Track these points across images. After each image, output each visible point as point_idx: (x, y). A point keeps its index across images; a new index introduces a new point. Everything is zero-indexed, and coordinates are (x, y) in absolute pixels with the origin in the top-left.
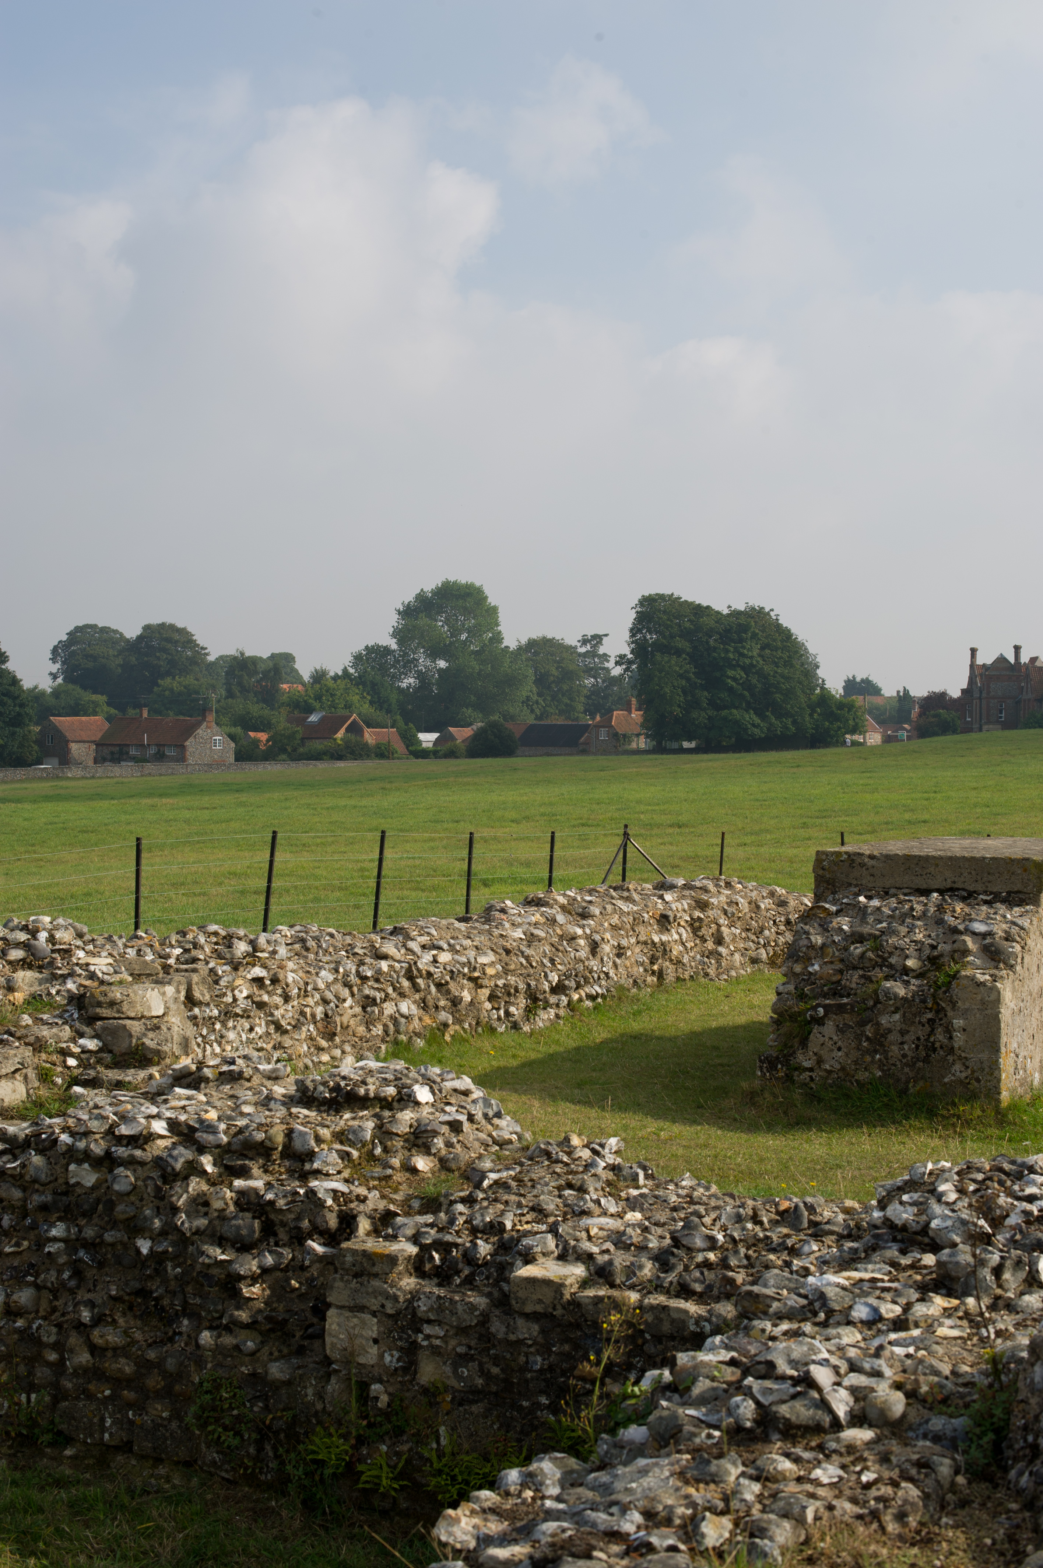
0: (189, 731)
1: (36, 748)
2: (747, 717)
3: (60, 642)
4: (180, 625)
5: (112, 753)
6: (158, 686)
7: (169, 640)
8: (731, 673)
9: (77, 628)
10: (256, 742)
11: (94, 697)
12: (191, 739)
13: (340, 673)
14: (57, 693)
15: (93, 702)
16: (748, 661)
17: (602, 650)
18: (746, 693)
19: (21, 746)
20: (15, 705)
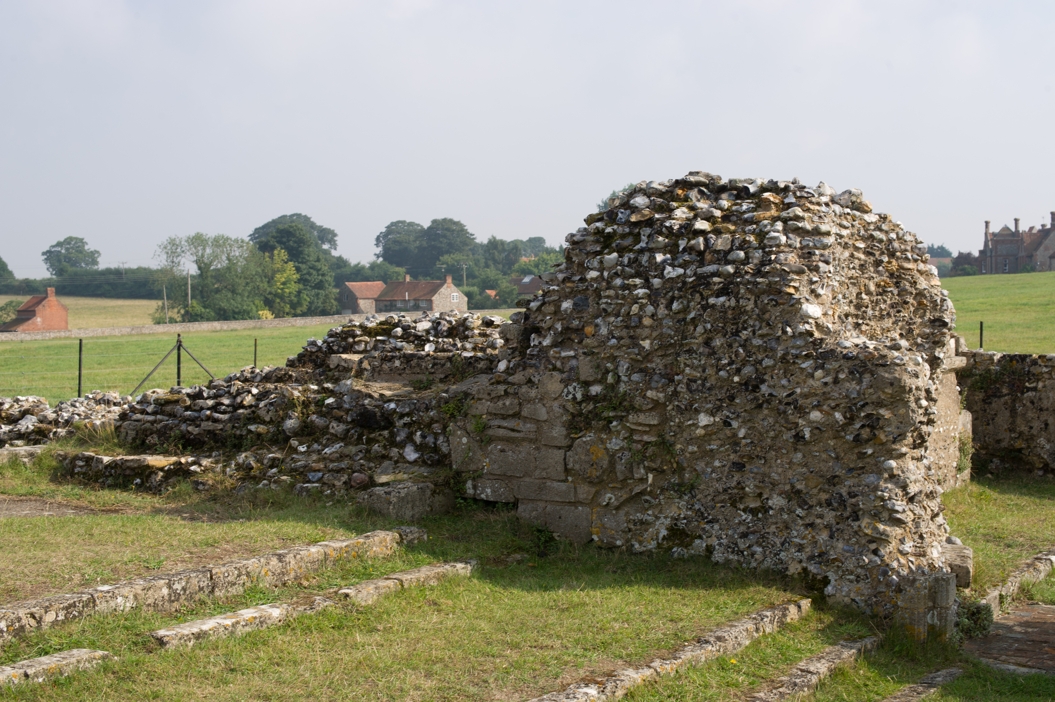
0: (435, 290)
1: (335, 303)
3: (381, 233)
4: (456, 219)
5: (386, 306)
6: (439, 260)
7: (448, 230)
9: (393, 224)
10: (489, 297)
12: (436, 295)
14: (373, 266)
15: (396, 272)
19: (324, 302)
20: (318, 275)
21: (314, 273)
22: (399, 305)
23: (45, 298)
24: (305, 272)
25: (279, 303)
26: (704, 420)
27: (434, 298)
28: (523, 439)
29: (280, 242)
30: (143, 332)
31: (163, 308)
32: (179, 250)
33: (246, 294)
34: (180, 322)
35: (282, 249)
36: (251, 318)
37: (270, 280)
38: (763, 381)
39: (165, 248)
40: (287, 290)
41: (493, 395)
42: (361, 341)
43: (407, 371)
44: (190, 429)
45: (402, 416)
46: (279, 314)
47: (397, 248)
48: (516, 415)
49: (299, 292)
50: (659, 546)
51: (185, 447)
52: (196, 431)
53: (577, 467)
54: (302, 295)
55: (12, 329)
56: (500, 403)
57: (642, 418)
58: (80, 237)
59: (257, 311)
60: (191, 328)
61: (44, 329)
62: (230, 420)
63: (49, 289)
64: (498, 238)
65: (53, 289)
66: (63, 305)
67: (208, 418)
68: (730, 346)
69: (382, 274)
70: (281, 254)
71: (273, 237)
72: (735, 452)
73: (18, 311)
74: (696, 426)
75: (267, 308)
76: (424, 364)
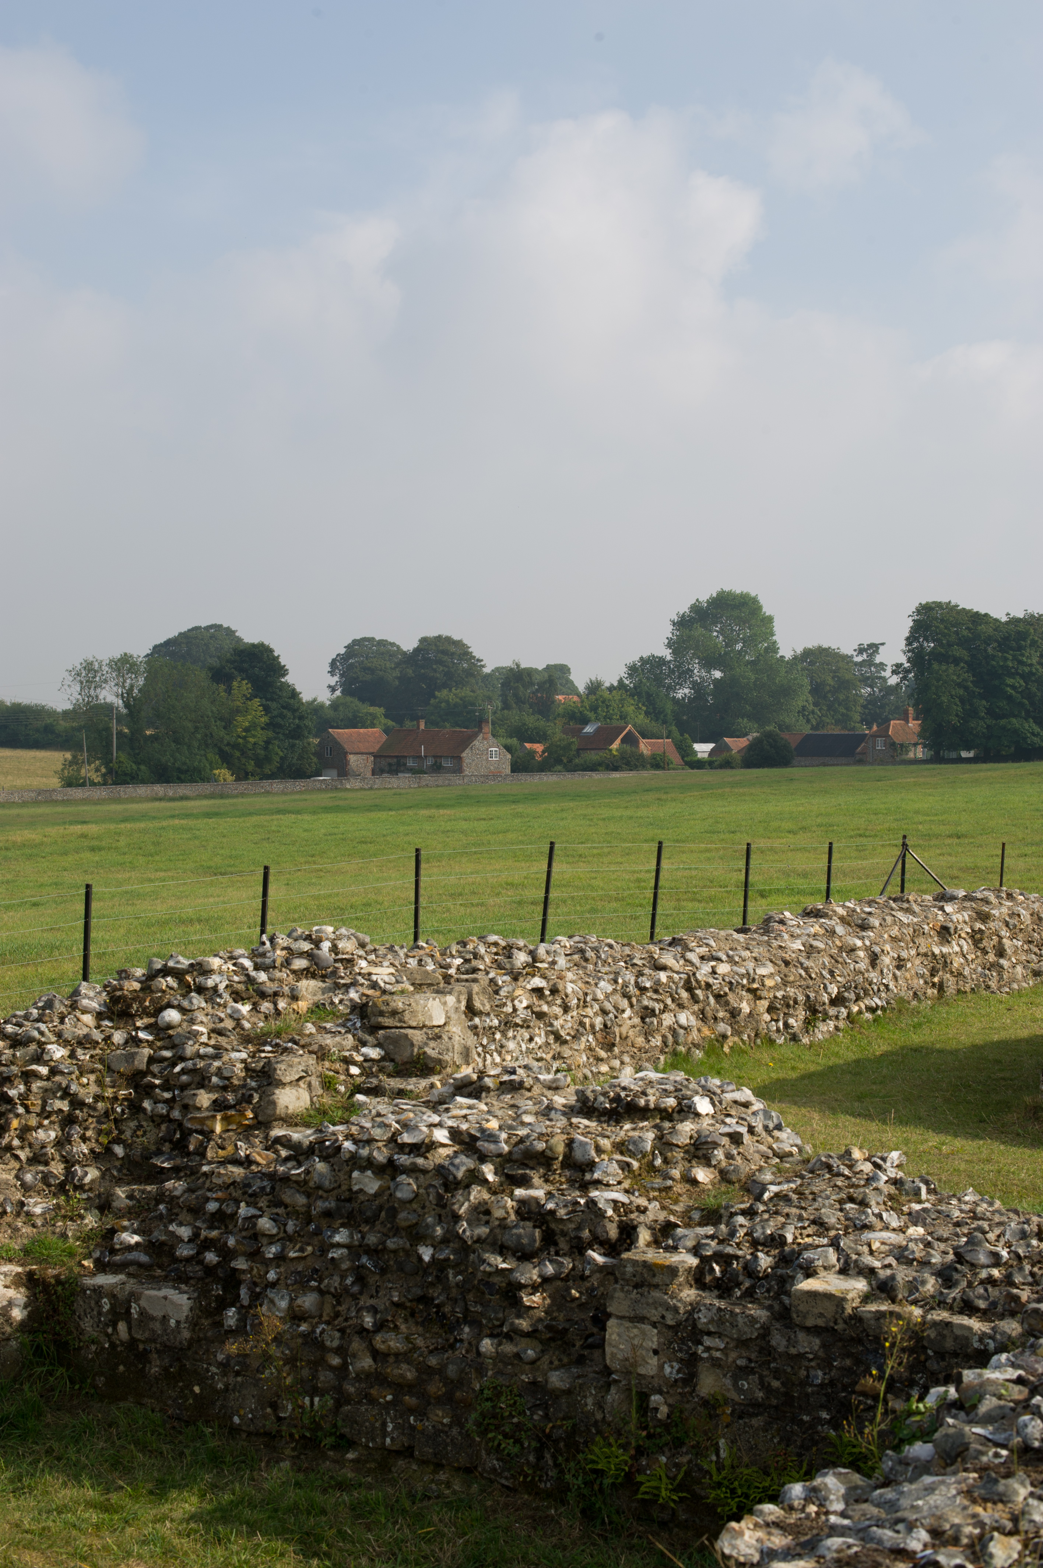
0: (465, 742)
1: (315, 760)
2: (1026, 726)
3: (338, 655)
4: (456, 637)
5: (390, 765)
6: (435, 697)
7: (445, 652)
8: (1010, 681)
9: (355, 642)
10: (532, 753)
11: (372, 709)
12: (467, 751)
13: (616, 684)
14: (335, 705)
15: (371, 714)
16: (1027, 669)
17: (878, 659)
18: (1026, 701)
19: (300, 758)
20: (294, 718)
21: (289, 714)
22: (411, 764)
24: (275, 713)
25: (239, 758)
27: (464, 755)
30: (54, 797)
32: (97, 679)
33: (196, 745)
35: (243, 679)
36: (203, 780)
37: (228, 723)
39: (79, 675)
40: (252, 740)
46: (242, 775)
49: (268, 742)
54: (271, 747)
59: (212, 769)
60: (122, 794)
64: (523, 666)
69: (350, 715)
70: (242, 687)
71: (228, 661)
75: (224, 765)
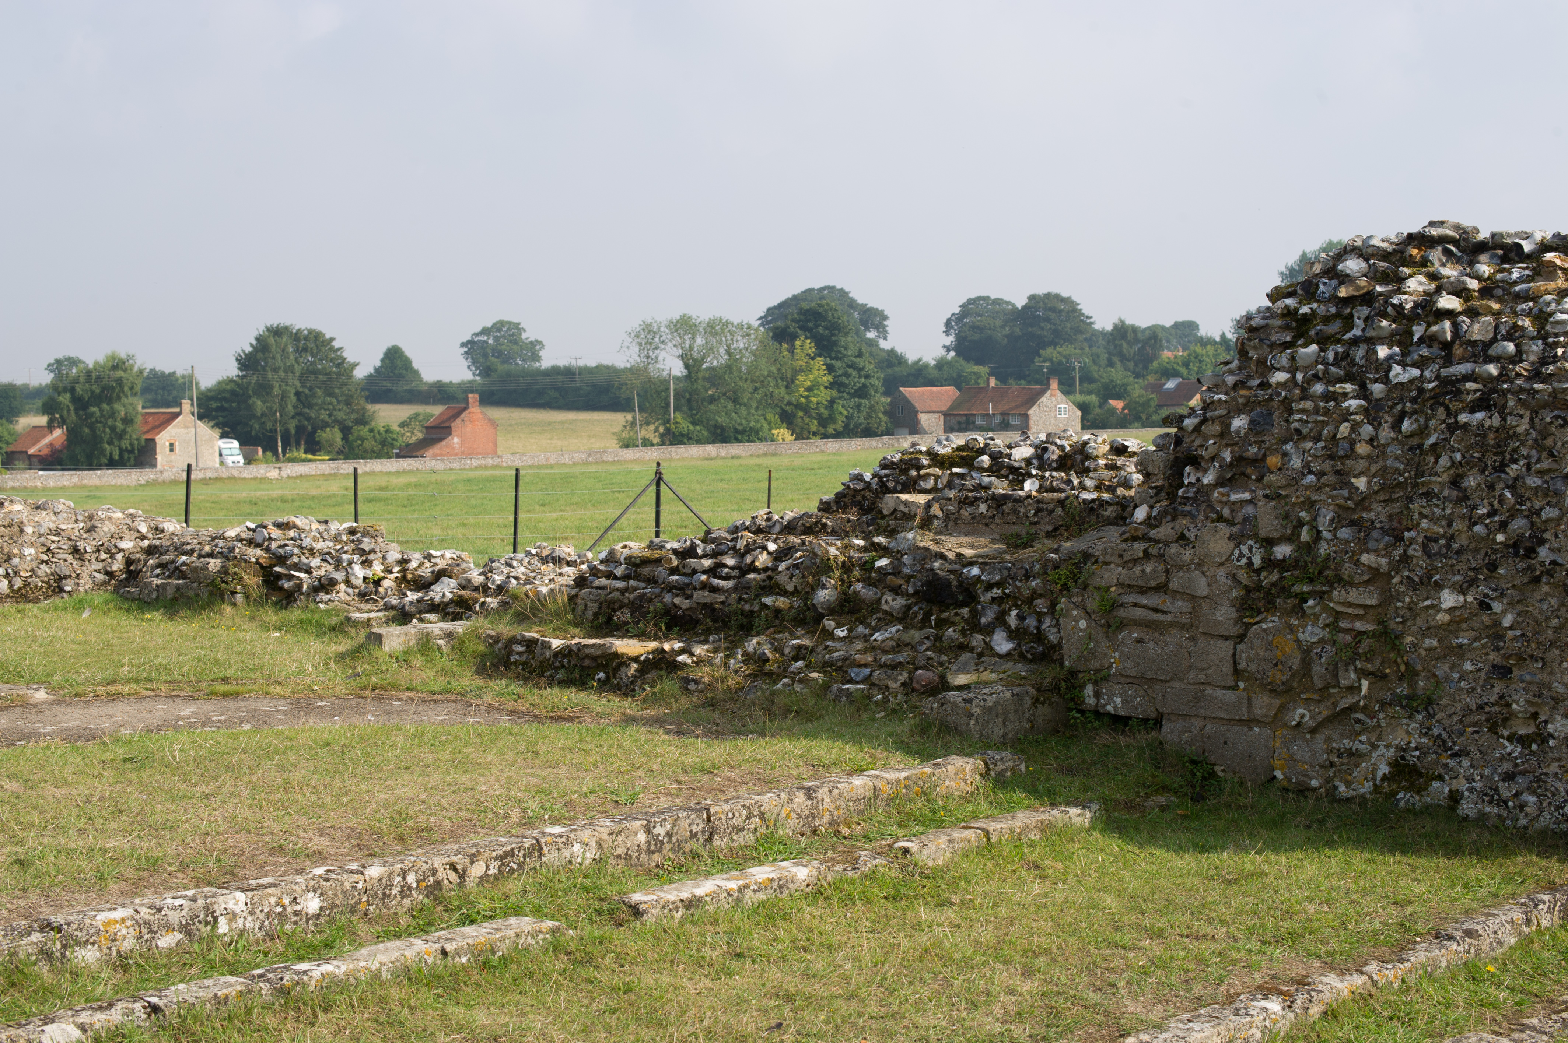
0: (1032, 399)
1: (885, 418)
3: (953, 315)
4: (1065, 294)
5: (959, 423)
6: (1040, 356)
7: (1053, 310)
9: (970, 301)
10: (1113, 411)
11: (977, 369)
12: (1035, 408)
14: (941, 364)
15: (975, 373)
19: (868, 417)
20: (860, 377)
21: (854, 373)
22: (979, 422)
23: (465, 409)
24: (840, 372)
25: (802, 418)
26: (1449, 599)
27: (1031, 412)
28: (1172, 625)
29: (804, 328)
30: (605, 458)
31: (633, 424)
32: (657, 340)
33: (754, 405)
34: (658, 445)
35: (806, 338)
36: (760, 440)
37: (790, 384)
38: (1542, 542)
39: (637, 336)
40: (813, 399)
41: (1127, 557)
42: (928, 475)
43: (997, 520)
44: (677, 600)
45: (989, 587)
46: (801, 435)
47: (976, 337)
48: (1162, 588)
49: (832, 402)
50: (1376, 789)
51: (669, 628)
52: (685, 604)
53: (1253, 667)
54: (835, 406)
55: (418, 453)
56: (1137, 570)
57: (1353, 595)
58: (516, 321)
59: (770, 430)
60: (674, 454)
61: (463, 453)
62: (735, 589)
63: (470, 395)
64: (1129, 322)
65: (477, 396)
66: (490, 420)
67: (704, 586)
68: (1491, 487)
69: (955, 375)
70: (805, 345)
71: (793, 320)
72: (1497, 649)
73: (427, 428)
74: (1436, 608)
75: (785, 425)
76: (1022, 510)
